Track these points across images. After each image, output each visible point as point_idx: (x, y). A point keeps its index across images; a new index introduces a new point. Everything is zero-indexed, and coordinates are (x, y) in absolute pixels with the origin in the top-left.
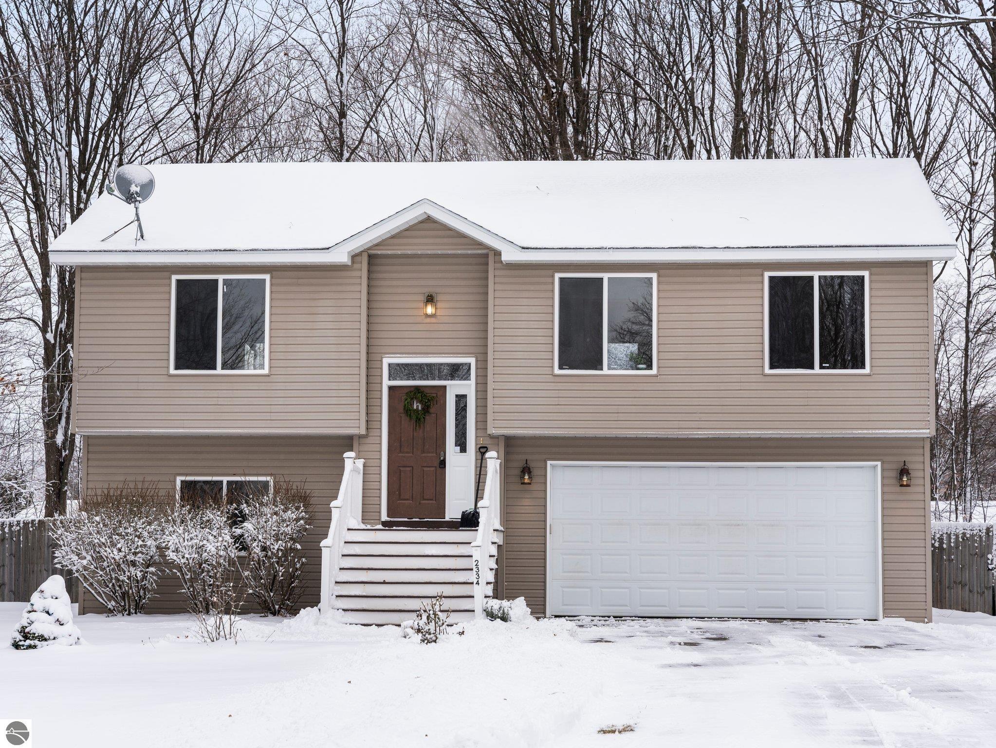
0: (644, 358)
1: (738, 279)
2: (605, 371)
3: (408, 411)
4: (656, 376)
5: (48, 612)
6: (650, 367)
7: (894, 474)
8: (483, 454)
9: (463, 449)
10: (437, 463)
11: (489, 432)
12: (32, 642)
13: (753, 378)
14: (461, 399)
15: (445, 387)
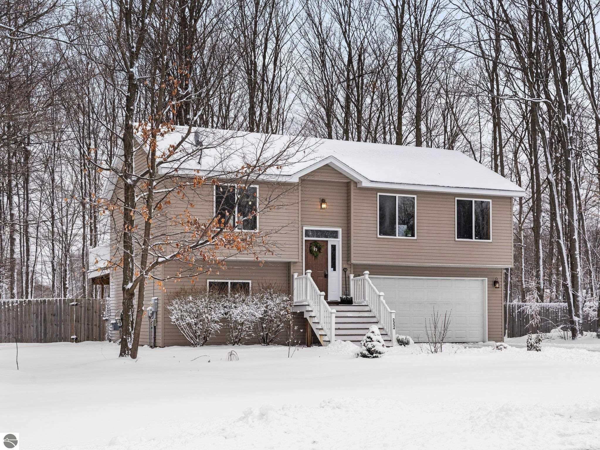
0: (410, 231)
1: (446, 200)
2: (397, 237)
3: (311, 251)
4: (416, 240)
5: (379, 341)
6: (413, 235)
7: (491, 283)
8: (345, 272)
9: (335, 270)
10: (323, 275)
11: (353, 262)
13: (451, 242)
14: (334, 247)
15: (327, 241)
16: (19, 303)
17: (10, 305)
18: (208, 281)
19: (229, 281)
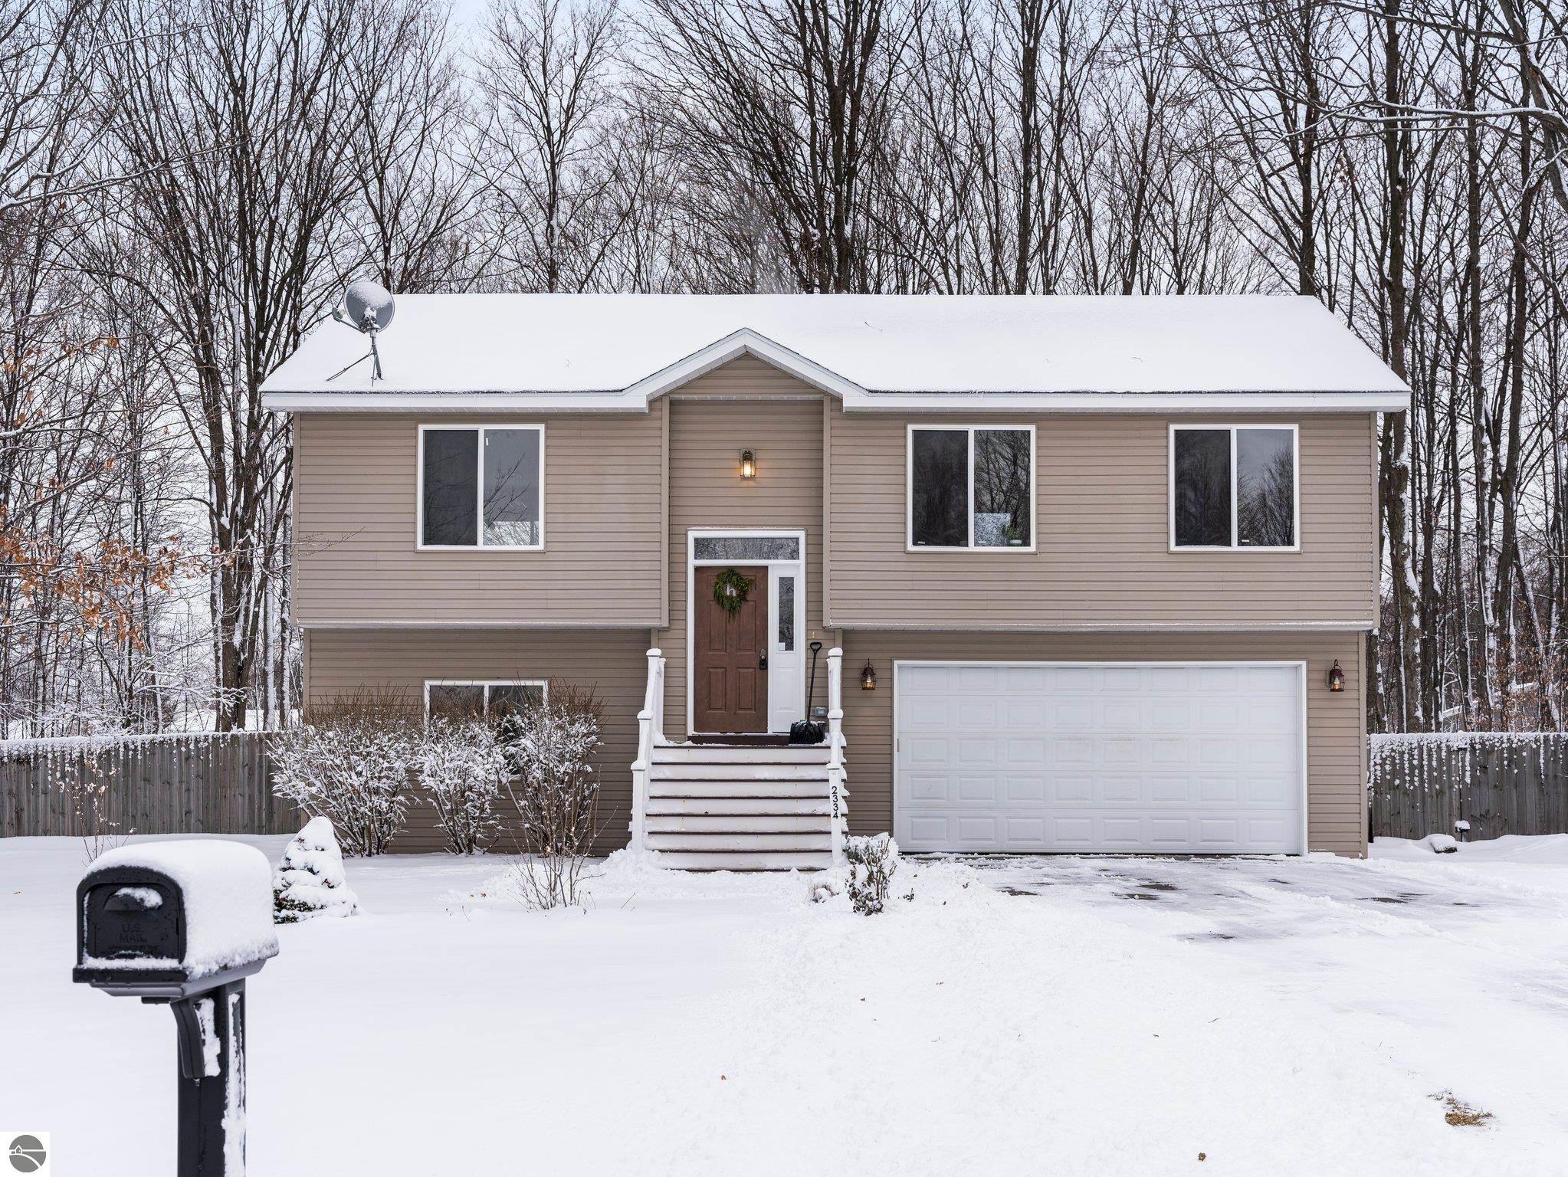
0: (1018, 531)
1: (1137, 433)
2: (972, 547)
3: (719, 598)
4: (1035, 554)
5: (311, 870)
6: (1026, 542)
7: (1321, 676)
8: (815, 652)
9: (790, 647)
10: (756, 663)
11: (825, 624)
12: (290, 913)
13: (1155, 557)
14: (787, 585)
15: (766, 568)
16: (210, 740)
17: (192, 746)
18: (428, 683)
19: (487, 684)
